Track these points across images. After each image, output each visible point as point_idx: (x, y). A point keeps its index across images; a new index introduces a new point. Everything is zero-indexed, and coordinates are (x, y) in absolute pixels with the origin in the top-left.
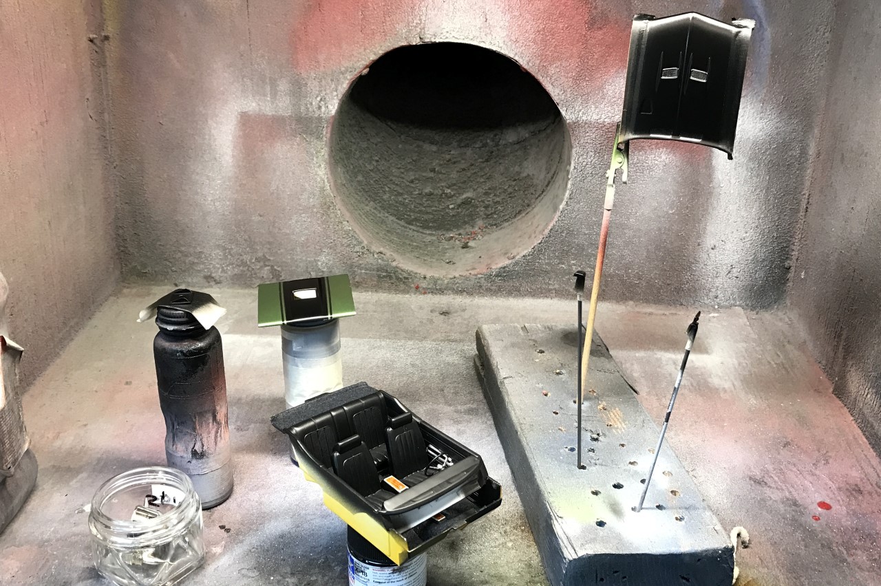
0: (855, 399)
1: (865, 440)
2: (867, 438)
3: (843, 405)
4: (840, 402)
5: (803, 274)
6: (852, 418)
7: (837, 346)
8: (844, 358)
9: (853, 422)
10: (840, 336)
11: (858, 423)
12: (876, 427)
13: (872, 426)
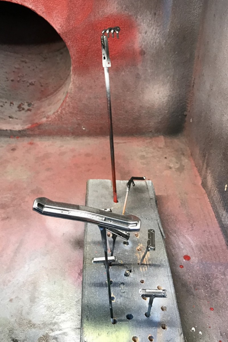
0: (210, 190)
1: (214, 214)
2: (214, 213)
3: (205, 192)
4: (204, 190)
5: (191, 120)
6: (209, 200)
7: (204, 161)
8: (206, 169)
9: (209, 202)
10: (205, 156)
11: (211, 204)
12: (218, 209)
13: (216, 207)
